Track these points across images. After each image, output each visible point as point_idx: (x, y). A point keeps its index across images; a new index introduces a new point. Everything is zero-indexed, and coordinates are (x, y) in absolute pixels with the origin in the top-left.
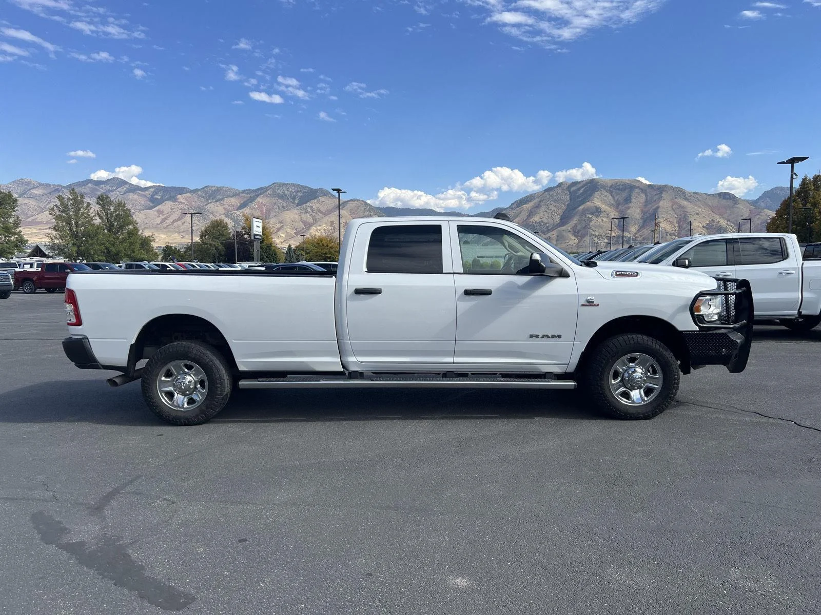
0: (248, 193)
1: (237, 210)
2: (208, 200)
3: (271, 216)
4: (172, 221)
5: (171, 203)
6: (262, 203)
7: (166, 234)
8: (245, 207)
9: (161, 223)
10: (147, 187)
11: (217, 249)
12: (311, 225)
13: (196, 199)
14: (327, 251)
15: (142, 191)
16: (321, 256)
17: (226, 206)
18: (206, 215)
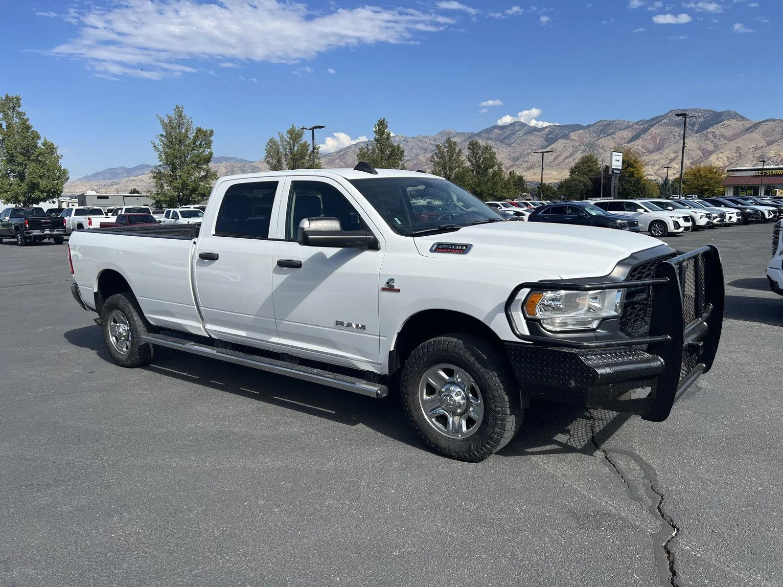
0: (641, 124)
1: (628, 143)
2: (599, 135)
3: (665, 146)
4: (563, 158)
5: (564, 141)
6: (656, 133)
7: (558, 171)
8: (637, 139)
9: (553, 161)
10: (544, 128)
11: (585, 184)
12: (710, 153)
13: (588, 135)
14: (705, 183)
15: (538, 132)
16: (698, 188)
17: (617, 140)
18: (596, 150)
